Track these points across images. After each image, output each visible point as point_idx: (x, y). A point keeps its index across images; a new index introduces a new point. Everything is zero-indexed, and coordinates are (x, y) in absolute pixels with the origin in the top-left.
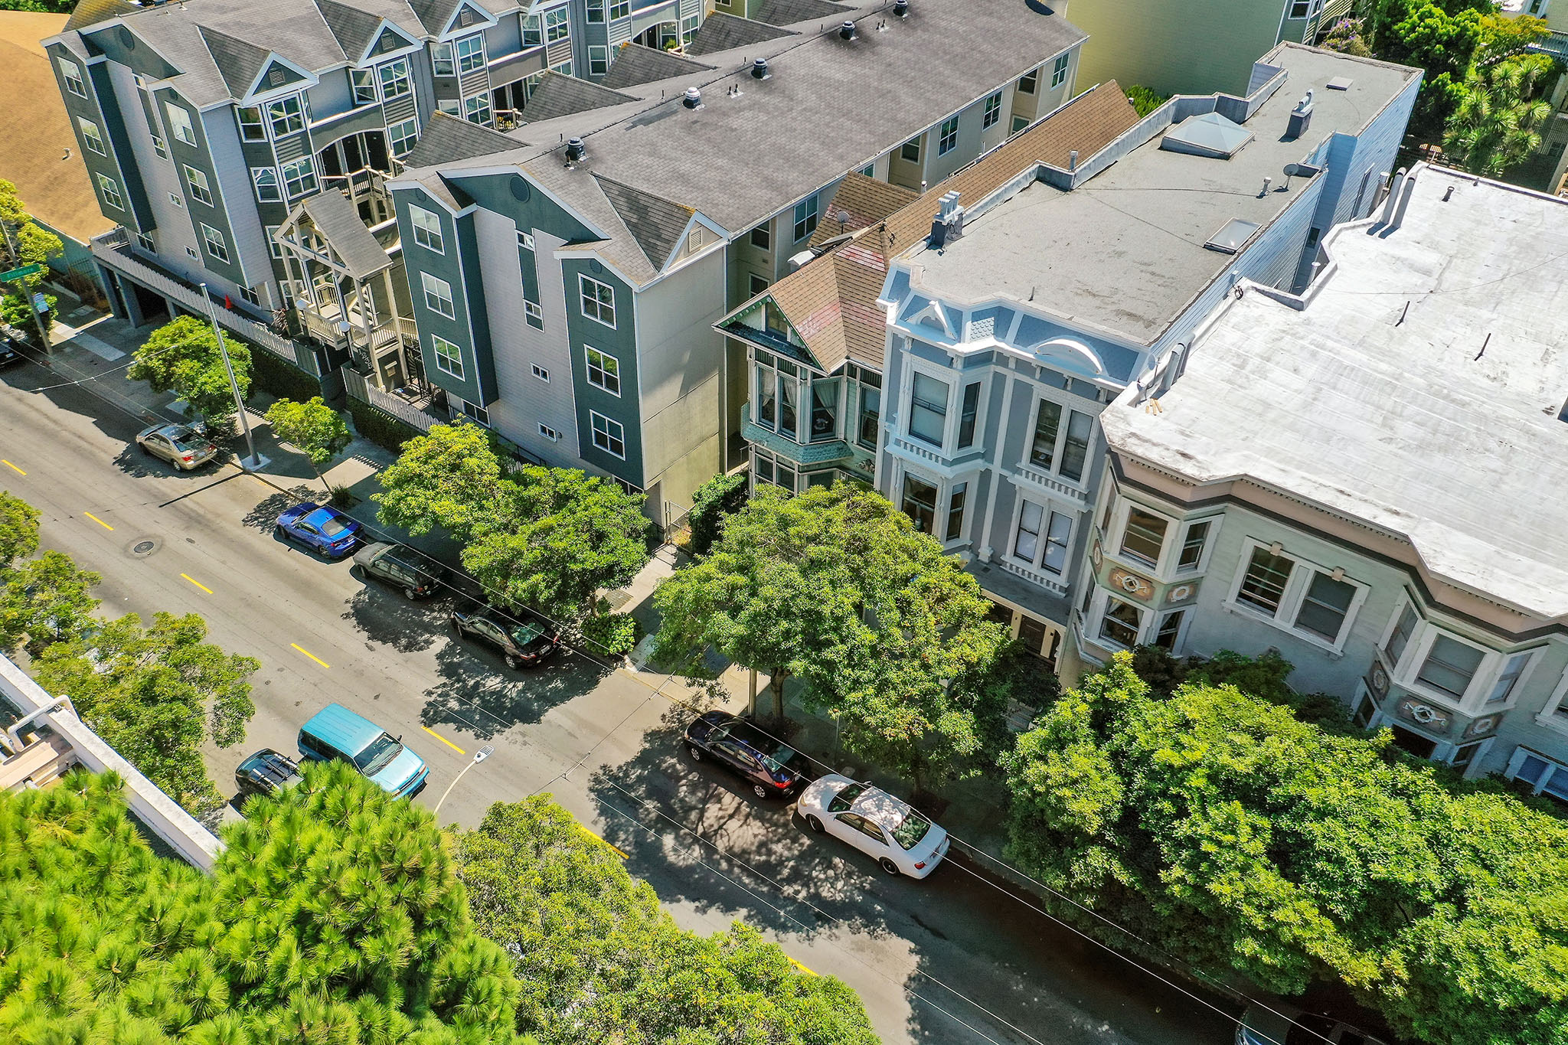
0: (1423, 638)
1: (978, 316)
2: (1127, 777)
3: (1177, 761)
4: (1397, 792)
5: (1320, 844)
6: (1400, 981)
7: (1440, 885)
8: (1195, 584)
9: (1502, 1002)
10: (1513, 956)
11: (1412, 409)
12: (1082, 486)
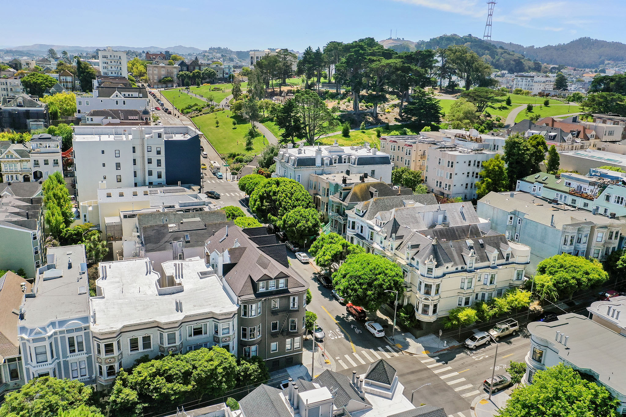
0: (165, 336)
1: (48, 326)
2: (136, 389)
3: (143, 378)
4: (177, 360)
5: (173, 374)
6: (195, 385)
7: (191, 367)
8: (121, 354)
9: (209, 374)
10: (206, 367)
11: (137, 305)
12: (85, 351)
